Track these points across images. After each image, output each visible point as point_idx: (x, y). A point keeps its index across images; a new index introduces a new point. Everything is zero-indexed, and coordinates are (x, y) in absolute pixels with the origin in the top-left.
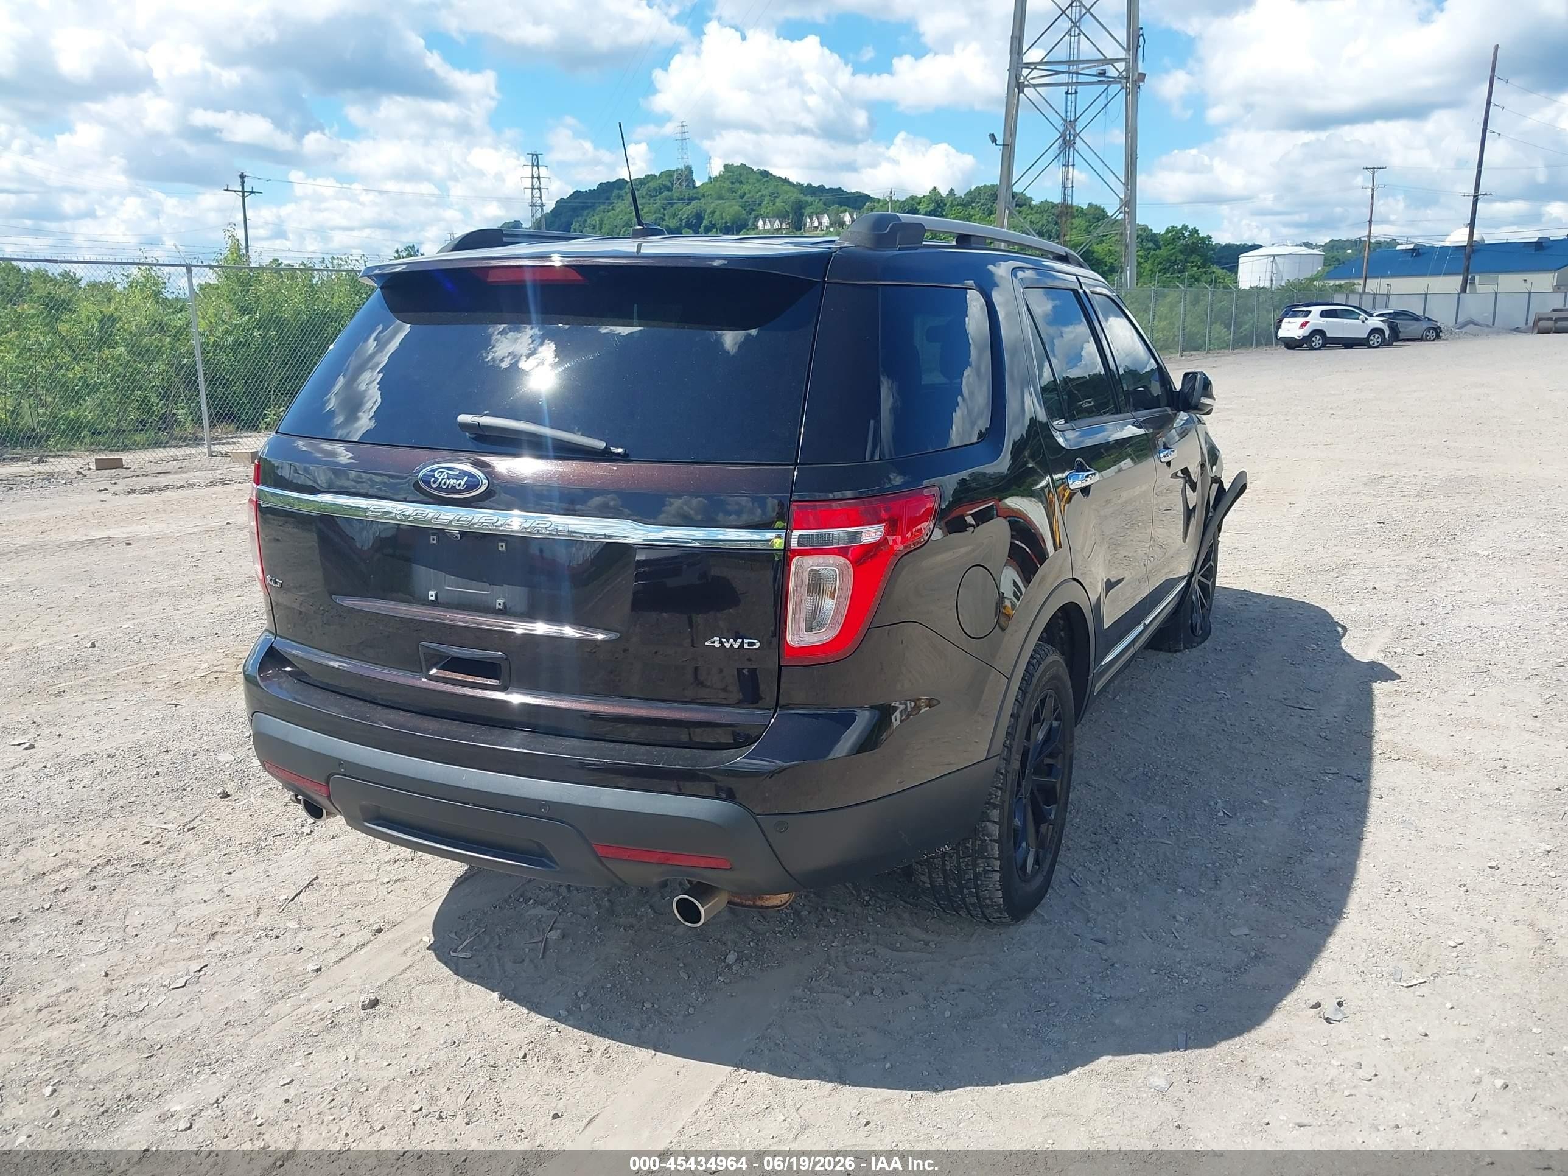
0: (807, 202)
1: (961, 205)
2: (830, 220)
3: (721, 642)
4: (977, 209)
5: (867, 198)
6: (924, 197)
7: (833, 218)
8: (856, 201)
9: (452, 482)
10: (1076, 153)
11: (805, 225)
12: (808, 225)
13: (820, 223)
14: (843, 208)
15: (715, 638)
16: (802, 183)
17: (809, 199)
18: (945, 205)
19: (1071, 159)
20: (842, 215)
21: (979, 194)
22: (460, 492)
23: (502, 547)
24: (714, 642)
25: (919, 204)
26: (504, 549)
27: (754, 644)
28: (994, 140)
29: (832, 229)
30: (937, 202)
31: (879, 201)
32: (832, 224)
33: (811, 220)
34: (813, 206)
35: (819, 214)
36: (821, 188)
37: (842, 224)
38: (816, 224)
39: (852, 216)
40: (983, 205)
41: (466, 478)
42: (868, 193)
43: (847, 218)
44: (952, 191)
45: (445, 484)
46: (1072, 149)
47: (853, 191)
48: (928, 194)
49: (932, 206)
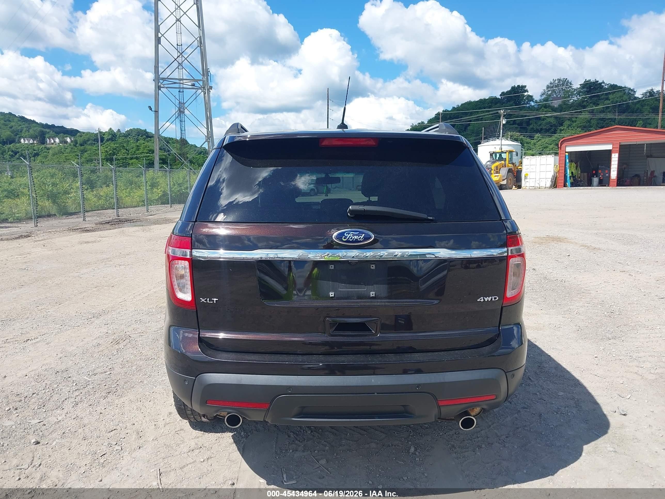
0: (46, 132)
1: (124, 136)
2: (60, 140)
3: (484, 299)
4: (131, 138)
5: (77, 131)
6: (106, 132)
7: (61, 139)
8: (73, 132)
9: (356, 237)
10: (185, 116)
11: (47, 142)
12: (48, 142)
13: (55, 142)
14: (65, 135)
15: (481, 298)
16: (43, 123)
17: (48, 130)
18: (117, 136)
19: (183, 119)
20: (65, 138)
21: (132, 132)
22: (360, 242)
23: (373, 267)
24: (481, 299)
25: (104, 135)
26: (374, 268)
27: (496, 298)
28: (151, 109)
29: (61, 144)
30: (112, 134)
31: (84, 133)
32: (61, 142)
33: (50, 139)
34: (50, 134)
35: (53, 138)
36: (53, 126)
37: (66, 142)
38: (52, 142)
39: (71, 139)
40: (134, 136)
41: (364, 235)
42: (77, 129)
43: (68, 140)
44: (119, 130)
45: (351, 238)
46: (183, 115)
47: (69, 128)
48: (107, 131)
49: (110, 137)
